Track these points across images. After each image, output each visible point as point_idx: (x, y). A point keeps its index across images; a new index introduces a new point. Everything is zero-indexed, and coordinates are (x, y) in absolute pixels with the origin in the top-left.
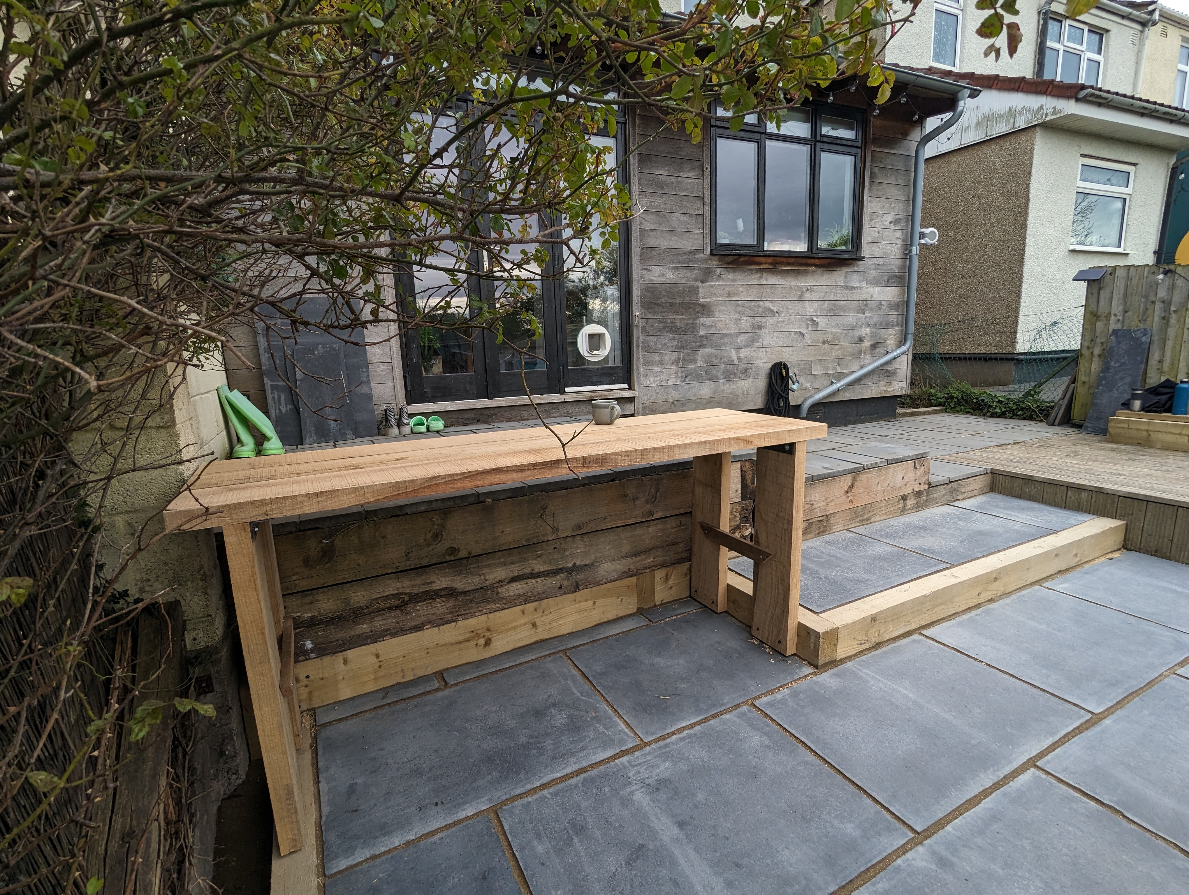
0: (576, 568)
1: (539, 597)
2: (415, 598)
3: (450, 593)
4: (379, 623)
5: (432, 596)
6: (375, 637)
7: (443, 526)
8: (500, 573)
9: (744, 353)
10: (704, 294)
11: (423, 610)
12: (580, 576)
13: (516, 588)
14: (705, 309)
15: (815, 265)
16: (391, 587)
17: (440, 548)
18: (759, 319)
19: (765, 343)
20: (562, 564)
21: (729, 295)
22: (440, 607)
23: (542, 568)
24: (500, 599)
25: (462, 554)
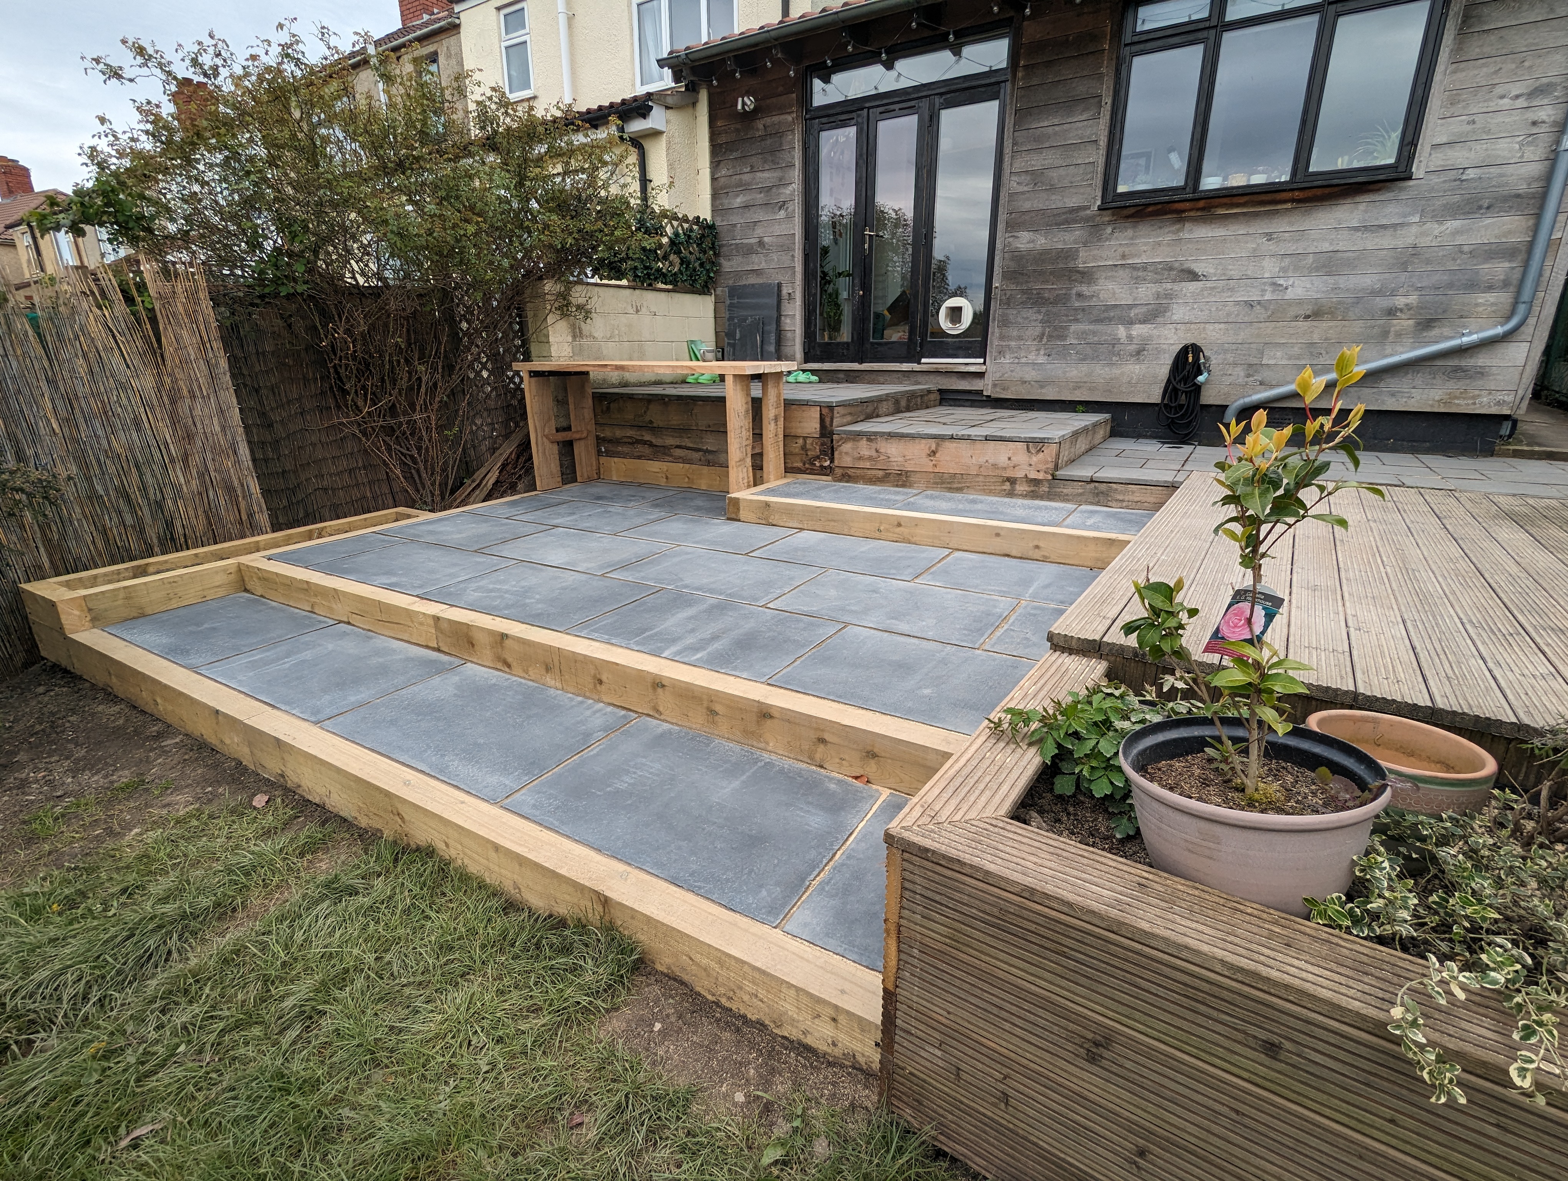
0: (707, 451)
1: (690, 462)
2: (638, 442)
3: (651, 445)
4: (625, 449)
5: (645, 443)
6: (624, 456)
7: (648, 408)
8: (670, 441)
9: (1138, 330)
10: (1085, 259)
11: (640, 449)
12: (710, 457)
13: (678, 452)
14: (1087, 276)
15: (1293, 201)
16: (630, 433)
17: (647, 418)
18: (1169, 286)
19: (1175, 317)
20: (700, 446)
21: (1124, 257)
22: (647, 450)
23: (691, 445)
24: (672, 456)
25: (655, 425)
